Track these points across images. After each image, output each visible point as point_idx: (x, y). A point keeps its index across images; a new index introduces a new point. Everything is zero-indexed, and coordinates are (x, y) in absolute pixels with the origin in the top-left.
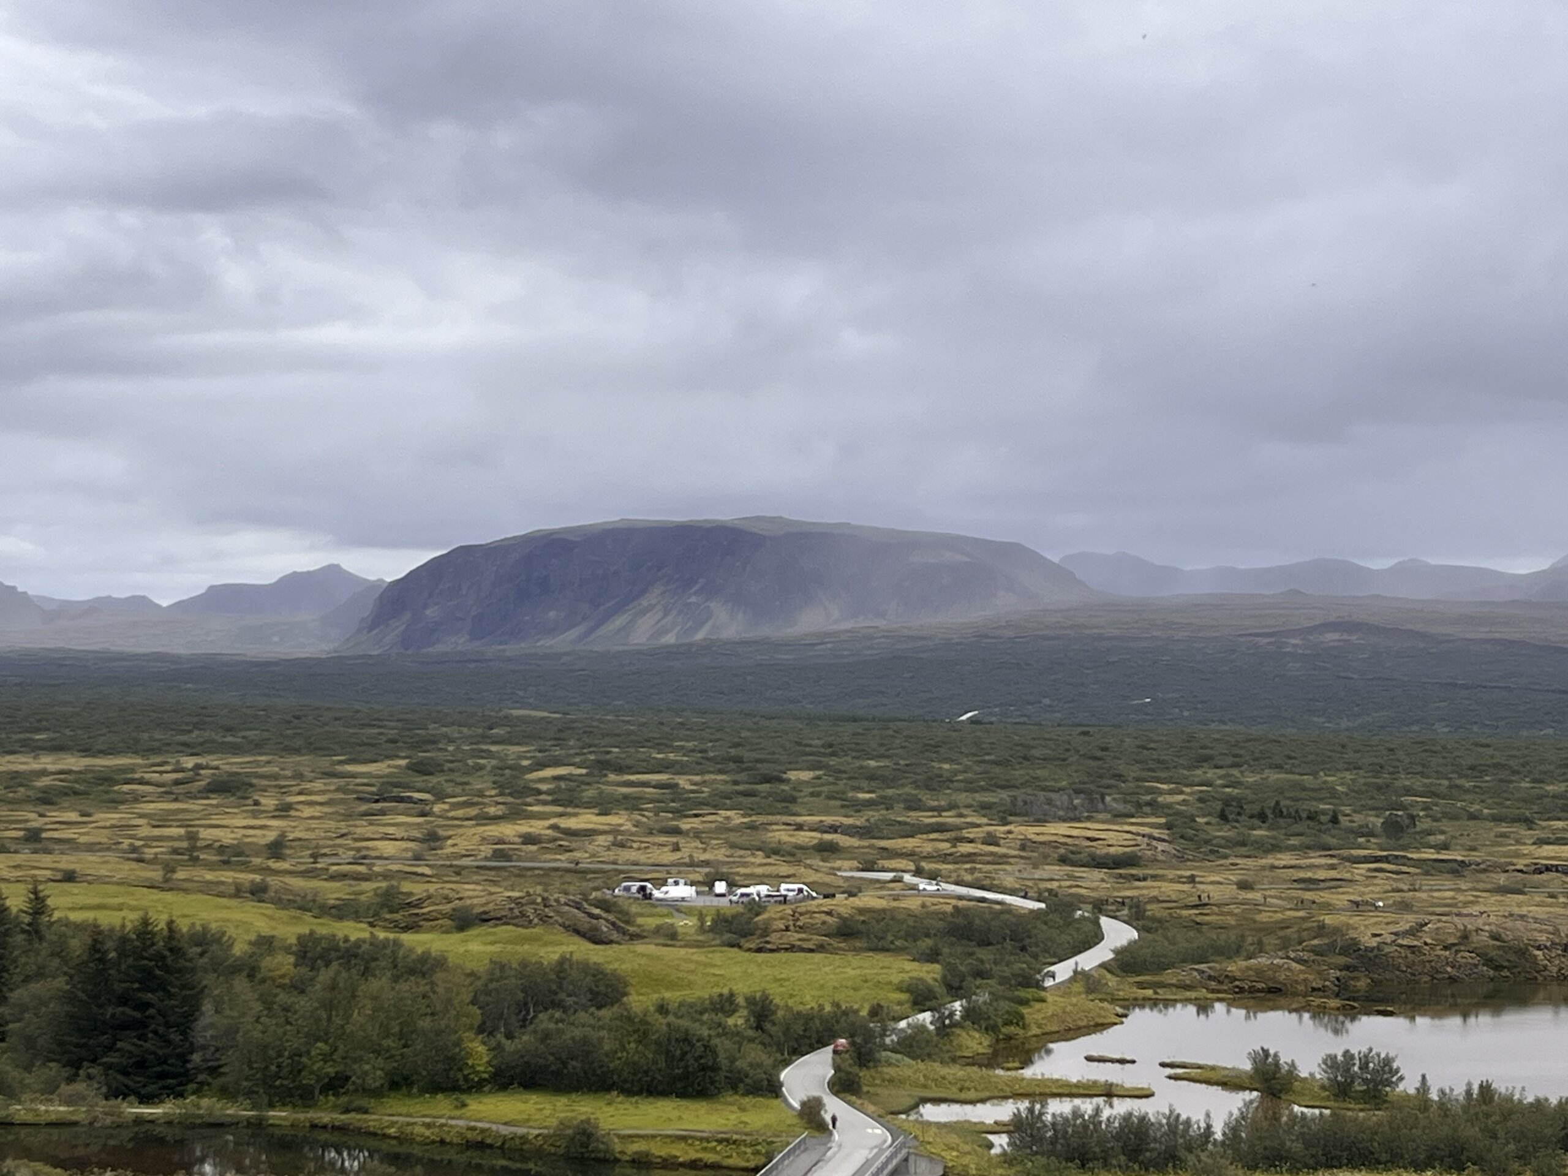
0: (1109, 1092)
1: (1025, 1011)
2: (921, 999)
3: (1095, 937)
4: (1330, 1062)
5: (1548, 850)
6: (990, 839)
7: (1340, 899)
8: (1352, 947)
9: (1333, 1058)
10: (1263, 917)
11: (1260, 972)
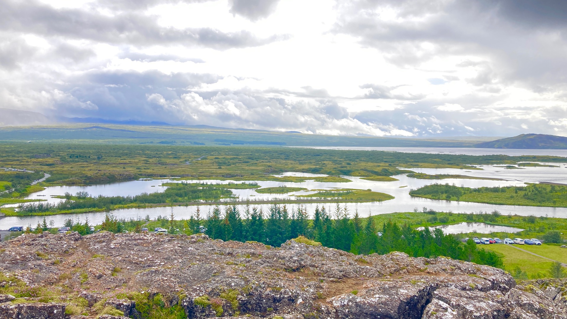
0: (39, 200)
1: (27, 189)
2: (7, 188)
3: (43, 176)
4: (78, 194)
5: (122, 161)
6: (27, 162)
7: (87, 169)
8: (86, 176)
9: (78, 193)
10: (73, 172)
11: (71, 181)
